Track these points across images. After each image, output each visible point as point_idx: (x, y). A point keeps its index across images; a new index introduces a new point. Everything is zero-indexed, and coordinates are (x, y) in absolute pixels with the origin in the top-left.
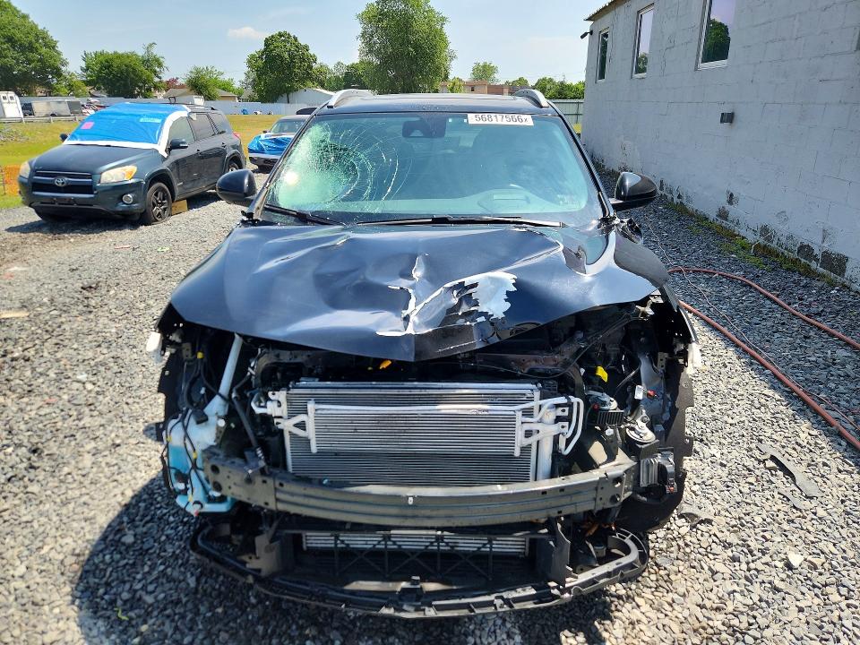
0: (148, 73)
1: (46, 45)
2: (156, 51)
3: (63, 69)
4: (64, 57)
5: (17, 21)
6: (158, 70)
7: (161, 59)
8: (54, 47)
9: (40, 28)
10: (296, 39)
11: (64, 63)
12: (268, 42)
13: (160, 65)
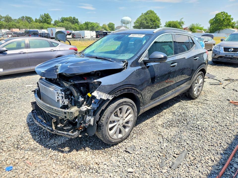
0: (179, 26)
1: (158, 21)
2: (183, 20)
3: (160, 26)
4: (161, 23)
5: (154, 15)
6: (182, 25)
7: (184, 22)
8: (159, 21)
9: (158, 16)
10: (227, 13)
11: (161, 25)
12: (216, 15)
13: (183, 24)
